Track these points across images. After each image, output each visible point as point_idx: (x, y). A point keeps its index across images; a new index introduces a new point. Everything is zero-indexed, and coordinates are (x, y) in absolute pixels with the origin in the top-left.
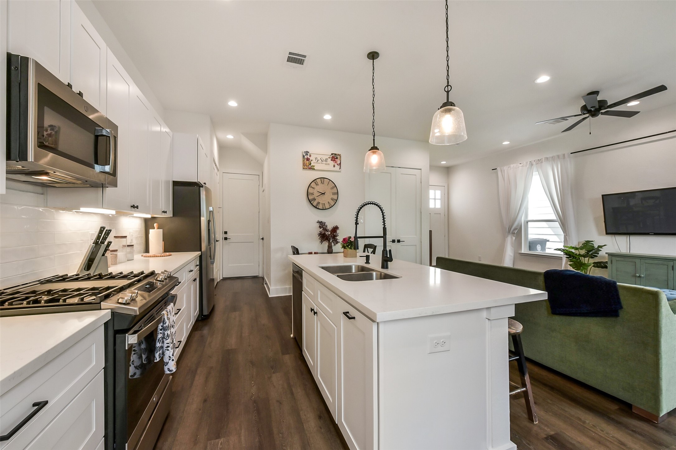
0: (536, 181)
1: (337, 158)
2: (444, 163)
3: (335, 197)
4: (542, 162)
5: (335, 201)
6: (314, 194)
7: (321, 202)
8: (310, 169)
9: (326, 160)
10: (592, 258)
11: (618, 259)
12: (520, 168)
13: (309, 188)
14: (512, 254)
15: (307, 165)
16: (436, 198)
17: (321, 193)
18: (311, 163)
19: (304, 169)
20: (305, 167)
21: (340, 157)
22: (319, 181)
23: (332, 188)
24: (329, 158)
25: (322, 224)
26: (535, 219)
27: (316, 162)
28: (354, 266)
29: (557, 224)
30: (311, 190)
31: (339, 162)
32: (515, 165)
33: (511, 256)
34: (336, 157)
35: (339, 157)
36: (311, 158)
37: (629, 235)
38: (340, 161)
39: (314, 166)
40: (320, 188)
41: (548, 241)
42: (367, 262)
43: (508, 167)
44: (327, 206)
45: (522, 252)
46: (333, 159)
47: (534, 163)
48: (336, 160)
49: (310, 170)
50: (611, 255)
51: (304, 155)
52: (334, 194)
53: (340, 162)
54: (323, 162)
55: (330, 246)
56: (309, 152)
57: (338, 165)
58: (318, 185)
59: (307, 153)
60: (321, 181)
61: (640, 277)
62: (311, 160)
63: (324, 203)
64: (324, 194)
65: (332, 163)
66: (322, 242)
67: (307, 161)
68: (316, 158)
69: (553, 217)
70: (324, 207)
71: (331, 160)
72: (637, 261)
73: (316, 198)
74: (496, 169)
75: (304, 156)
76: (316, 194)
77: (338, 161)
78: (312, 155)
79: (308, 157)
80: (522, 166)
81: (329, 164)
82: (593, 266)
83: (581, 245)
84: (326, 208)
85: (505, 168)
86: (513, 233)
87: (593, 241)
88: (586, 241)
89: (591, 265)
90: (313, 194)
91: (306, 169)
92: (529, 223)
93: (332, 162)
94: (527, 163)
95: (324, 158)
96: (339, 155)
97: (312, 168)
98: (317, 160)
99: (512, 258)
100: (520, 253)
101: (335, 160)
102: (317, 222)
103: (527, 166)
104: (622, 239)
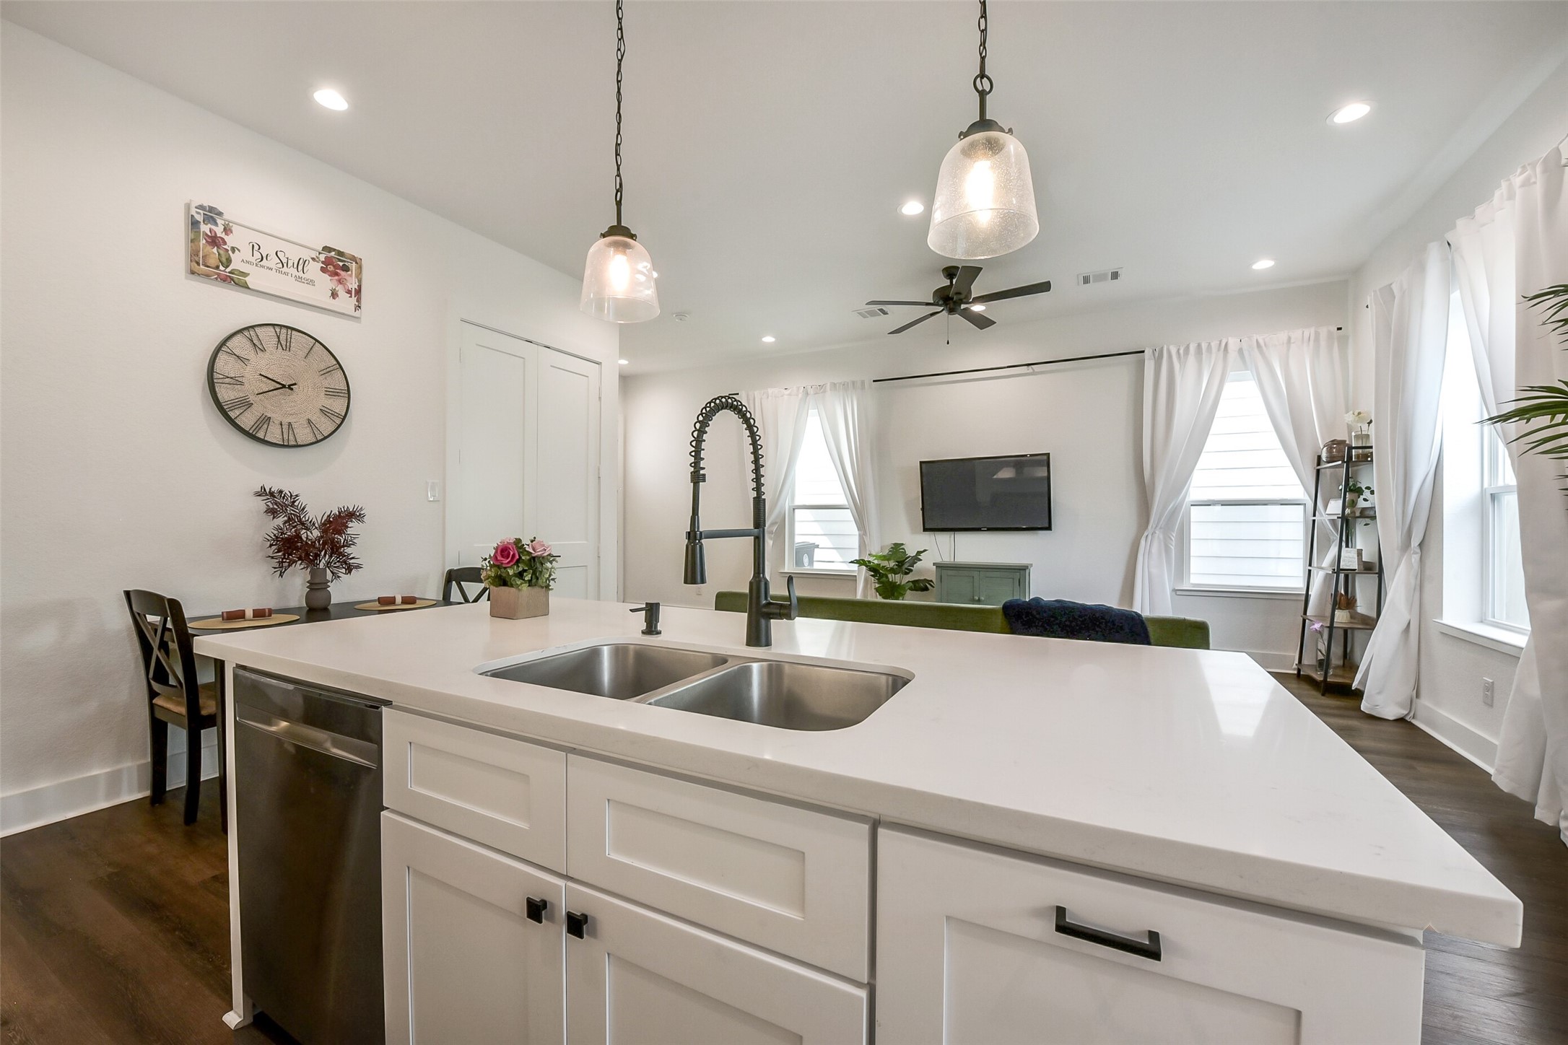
0: (814, 425)
1: (346, 269)
3: (338, 406)
4: (825, 392)
5: (338, 421)
6: (242, 384)
7: (276, 417)
8: (224, 280)
9: (301, 264)
10: (906, 573)
11: (950, 572)
12: (786, 397)
13: (222, 356)
15: (213, 261)
17: (281, 384)
18: (229, 261)
19: (193, 273)
20: (201, 266)
21: (360, 268)
22: (267, 335)
23: (326, 372)
24: (313, 259)
25: (277, 502)
26: (808, 503)
27: (253, 260)
28: (605, 647)
29: (847, 515)
30: (225, 365)
31: (353, 285)
32: (775, 391)
34: (341, 264)
35: (353, 266)
36: (231, 241)
37: (952, 533)
38: (360, 281)
39: (245, 275)
40: (272, 363)
41: (817, 546)
42: (651, 629)
43: (762, 392)
44: (304, 435)
45: (786, 571)
46: (331, 268)
47: (811, 391)
48: (342, 273)
49: (224, 284)
50: (940, 567)
51: (199, 218)
52: (331, 393)
53: (360, 287)
54: (285, 269)
55: (317, 581)
56: (220, 214)
57: (349, 292)
58: (263, 350)
59: (211, 214)
60: (279, 338)
61: (979, 600)
62: (233, 249)
63: (290, 424)
64: (290, 387)
65: (326, 282)
66: (281, 569)
67: (209, 248)
68: (255, 247)
69: (842, 499)
70: (291, 437)
71: (323, 270)
72: (976, 574)
73: (252, 399)
74: (738, 394)
75: (194, 224)
76: (253, 385)
77: (348, 278)
78: (234, 228)
79: (219, 231)
80: (790, 395)
81: (311, 282)
82: (910, 589)
83: (886, 552)
84: (300, 443)
85: (756, 393)
86: (770, 532)
87: (905, 545)
88: (894, 544)
89: (907, 587)
90: (237, 382)
91: (208, 276)
92: (796, 510)
93: (326, 276)
94: (798, 388)
95: (294, 254)
96: (354, 259)
97: (236, 281)
98: (257, 255)
100: (781, 573)
101: (337, 274)
102: (258, 494)
103: (797, 395)
104: (944, 539)
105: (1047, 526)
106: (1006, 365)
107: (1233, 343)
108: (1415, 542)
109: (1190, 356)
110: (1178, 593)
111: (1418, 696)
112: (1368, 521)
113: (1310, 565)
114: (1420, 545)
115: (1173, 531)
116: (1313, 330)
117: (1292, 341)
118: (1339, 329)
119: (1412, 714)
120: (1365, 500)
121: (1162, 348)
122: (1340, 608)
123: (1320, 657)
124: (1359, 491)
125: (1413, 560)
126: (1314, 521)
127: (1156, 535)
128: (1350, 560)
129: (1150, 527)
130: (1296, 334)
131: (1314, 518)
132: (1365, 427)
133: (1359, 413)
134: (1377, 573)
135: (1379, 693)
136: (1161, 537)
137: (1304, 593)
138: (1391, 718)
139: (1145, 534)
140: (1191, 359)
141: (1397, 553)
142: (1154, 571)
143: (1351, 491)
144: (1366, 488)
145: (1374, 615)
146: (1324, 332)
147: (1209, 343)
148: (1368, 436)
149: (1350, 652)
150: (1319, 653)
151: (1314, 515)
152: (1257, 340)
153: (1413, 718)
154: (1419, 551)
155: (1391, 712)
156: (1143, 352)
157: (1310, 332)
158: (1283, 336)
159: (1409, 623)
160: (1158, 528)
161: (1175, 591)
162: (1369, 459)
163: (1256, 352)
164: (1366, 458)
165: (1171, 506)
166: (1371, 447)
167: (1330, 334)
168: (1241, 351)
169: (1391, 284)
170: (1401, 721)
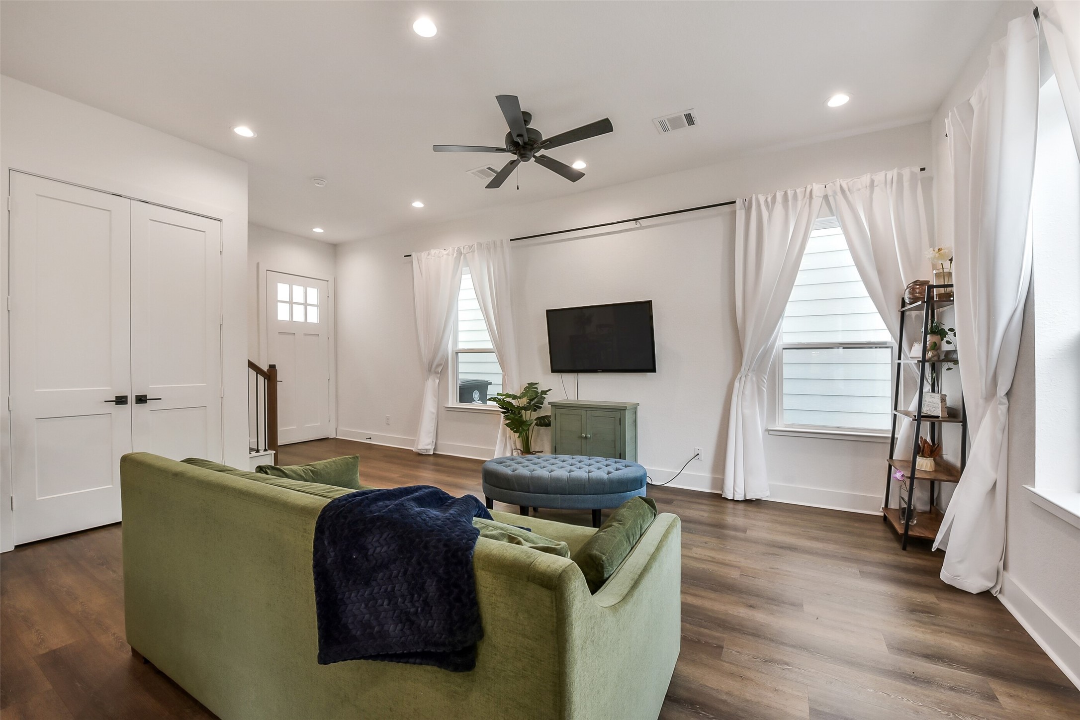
0: (467, 282)
2: (318, 230)
4: (473, 251)
10: (535, 410)
11: (561, 410)
12: (444, 256)
14: (434, 410)
16: (308, 302)
26: (467, 348)
29: (493, 357)
32: (437, 251)
33: (433, 413)
37: (576, 374)
41: (490, 383)
43: (428, 253)
45: (448, 406)
47: (463, 251)
50: (554, 405)
61: (586, 437)
69: (489, 345)
72: (583, 413)
74: (410, 255)
80: (448, 254)
82: (537, 424)
83: (522, 391)
85: (423, 254)
86: (437, 373)
87: (537, 384)
88: (528, 384)
89: (532, 423)
92: (458, 354)
94: (454, 250)
99: (434, 416)
100: (446, 407)
103: (453, 255)
104: (569, 379)
105: (652, 368)
106: (616, 221)
107: (817, 189)
108: (1002, 390)
109: (776, 203)
110: (771, 433)
111: (1005, 567)
112: (951, 365)
113: (896, 409)
114: (1008, 394)
115: (765, 374)
116: (895, 172)
117: (875, 184)
118: (923, 169)
119: (998, 588)
120: (948, 342)
121: (751, 197)
122: (923, 456)
123: (905, 506)
124: (942, 333)
125: (999, 412)
126: (899, 364)
127: (749, 378)
128: (933, 406)
129: (743, 369)
130: (879, 177)
131: (899, 361)
132: (947, 264)
133: (940, 250)
134: (961, 422)
135: (960, 562)
136: (754, 379)
137: (890, 435)
138: (974, 592)
139: (739, 376)
140: (779, 208)
141: (981, 401)
142: (747, 412)
143: (933, 332)
144: (949, 330)
145: (959, 464)
146: (906, 173)
147: (795, 190)
148: (950, 274)
149: (937, 498)
150: (902, 500)
151: (900, 358)
152: (841, 186)
153: (1000, 592)
154: (1006, 401)
155: (974, 584)
156: (734, 202)
157: (892, 174)
158: (866, 179)
159: (996, 482)
160: (751, 370)
161: (768, 431)
162: (952, 299)
163: (840, 196)
164: (947, 298)
165: (761, 351)
166: (952, 286)
167: (913, 175)
168: (826, 197)
169: (969, 100)
170: (986, 595)
